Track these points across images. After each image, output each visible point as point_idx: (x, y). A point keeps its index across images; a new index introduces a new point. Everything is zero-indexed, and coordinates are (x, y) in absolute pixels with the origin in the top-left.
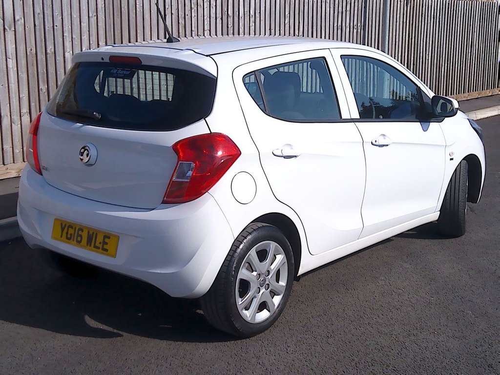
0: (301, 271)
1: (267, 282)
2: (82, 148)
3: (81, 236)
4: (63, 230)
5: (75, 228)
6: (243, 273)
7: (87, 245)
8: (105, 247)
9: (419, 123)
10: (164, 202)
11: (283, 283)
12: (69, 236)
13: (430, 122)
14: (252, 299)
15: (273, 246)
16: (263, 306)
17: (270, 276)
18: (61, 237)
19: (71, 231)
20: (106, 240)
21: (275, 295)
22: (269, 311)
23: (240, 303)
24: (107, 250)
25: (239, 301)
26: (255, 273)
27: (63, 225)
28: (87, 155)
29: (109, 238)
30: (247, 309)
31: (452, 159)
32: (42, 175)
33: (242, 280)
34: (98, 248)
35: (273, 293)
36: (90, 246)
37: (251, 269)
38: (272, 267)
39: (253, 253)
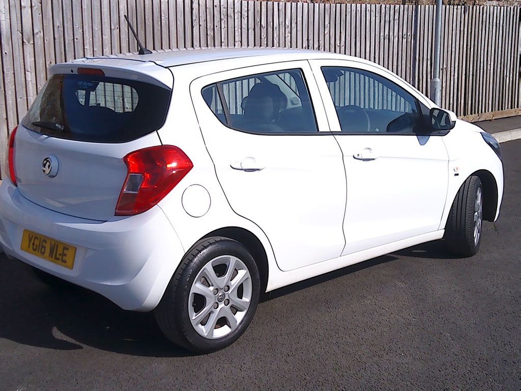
0: (270, 287)
1: (227, 297)
2: (45, 160)
3: (44, 247)
4: (30, 241)
5: (41, 239)
6: (198, 287)
7: (49, 256)
8: (65, 258)
9: (416, 137)
10: (116, 214)
11: (247, 299)
12: (35, 247)
13: (430, 136)
14: (210, 314)
15: (233, 260)
16: (222, 322)
17: (230, 292)
18: (29, 248)
19: (37, 242)
20: (66, 252)
21: (237, 311)
22: (230, 327)
23: (194, 318)
24: (65, 262)
25: (194, 317)
26: (211, 288)
27: (31, 236)
28: (49, 166)
29: (68, 249)
30: (203, 323)
31: (457, 175)
32: (17, 186)
33: (196, 295)
34: (58, 259)
35: (235, 309)
36: (52, 257)
37: (207, 283)
38: (233, 282)
39: (208, 267)
